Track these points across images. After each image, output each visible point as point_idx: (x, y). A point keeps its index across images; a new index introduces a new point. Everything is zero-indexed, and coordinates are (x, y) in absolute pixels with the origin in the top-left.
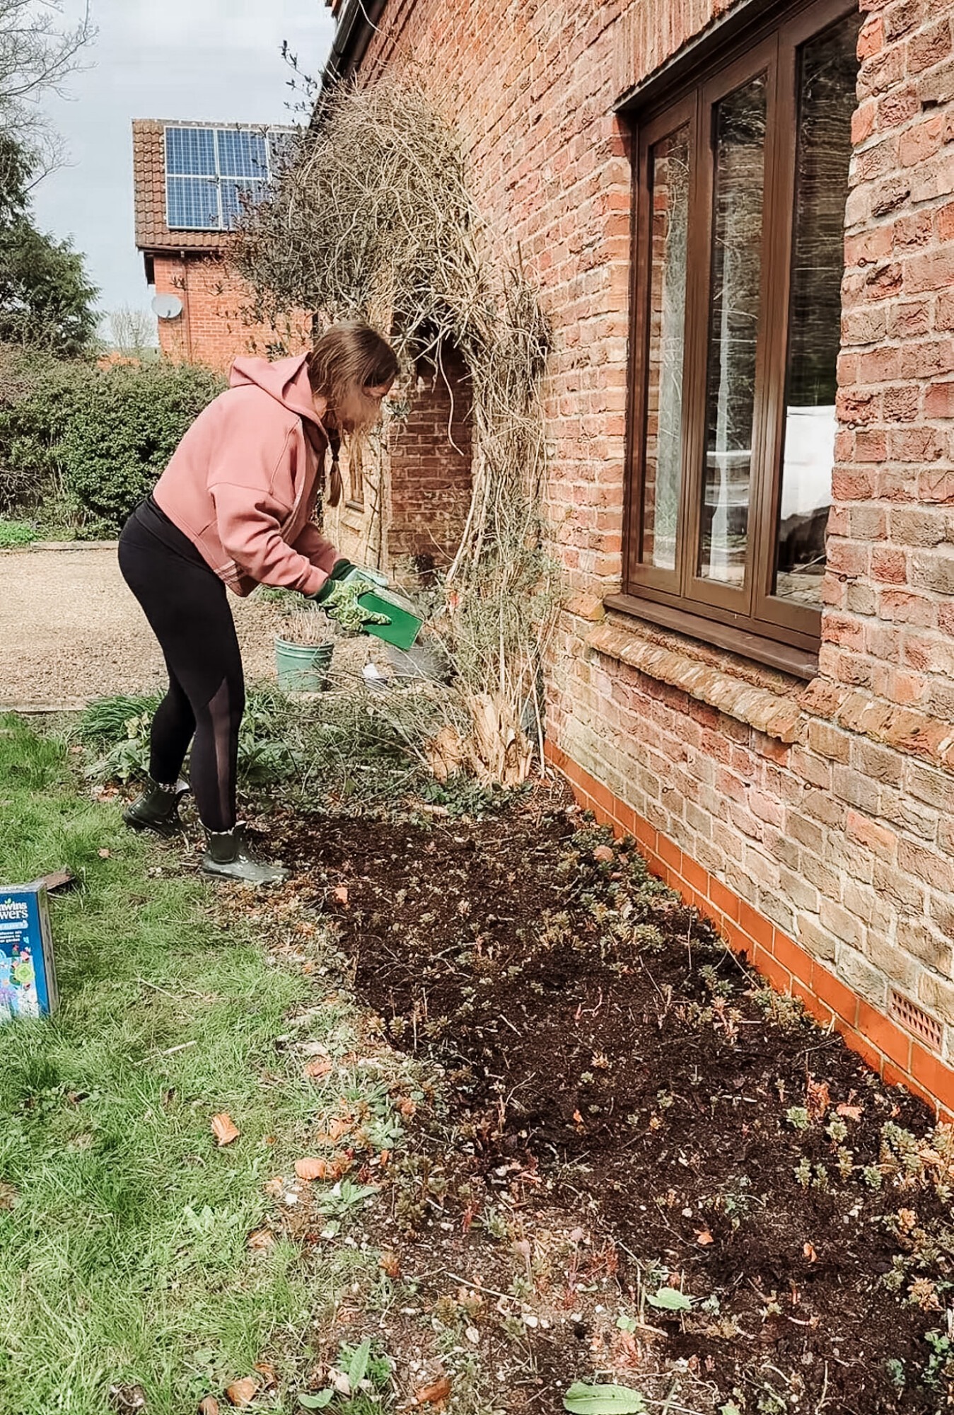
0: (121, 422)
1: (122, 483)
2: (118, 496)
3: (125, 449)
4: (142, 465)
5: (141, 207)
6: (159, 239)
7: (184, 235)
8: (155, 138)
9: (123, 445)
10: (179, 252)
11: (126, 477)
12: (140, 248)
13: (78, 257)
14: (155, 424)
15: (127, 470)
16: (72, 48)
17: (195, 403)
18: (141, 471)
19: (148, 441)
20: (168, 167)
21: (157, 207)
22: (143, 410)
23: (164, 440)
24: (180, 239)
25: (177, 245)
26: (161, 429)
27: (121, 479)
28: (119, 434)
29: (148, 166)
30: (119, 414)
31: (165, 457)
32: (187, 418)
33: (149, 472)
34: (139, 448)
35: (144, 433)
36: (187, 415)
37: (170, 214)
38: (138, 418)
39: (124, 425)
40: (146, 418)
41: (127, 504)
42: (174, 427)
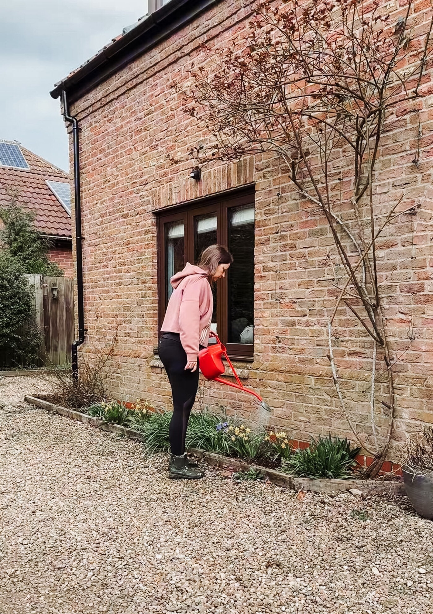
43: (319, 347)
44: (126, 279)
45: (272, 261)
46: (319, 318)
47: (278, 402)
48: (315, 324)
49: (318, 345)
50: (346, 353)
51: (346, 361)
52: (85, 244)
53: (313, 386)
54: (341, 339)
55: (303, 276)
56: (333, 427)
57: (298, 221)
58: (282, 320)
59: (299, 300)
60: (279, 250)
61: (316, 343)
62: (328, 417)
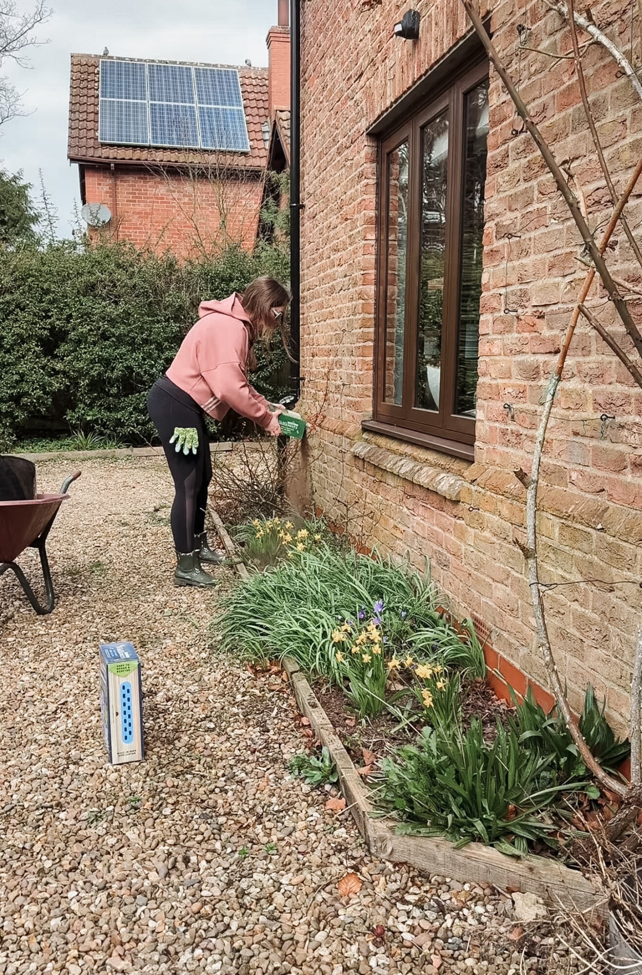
0: (18, 306)
1: (17, 382)
2: (12, 398)
3: (22, 340)
4: (44, 361)
5: (75, 124)
6: (91, 152)
7: (115, 149)
8: (91, 69)
9: (20, 336)
10: (109, 164)
11: (22, 376)
12: (73, 160)
13: (25, 187)
14: (62, 309)
15: (23, 367)
16: (30, 25)
17: (115, 286)
18: (43, 368)
19: (52, 330)
20: (102, 92)
21: (91, 125)
22: (47, 292)
23: (74, 329)
24: (111, 153)
25: (108, 158)
26: (70, 316)
27: (16, 377)
28: (16, 321)
29: (85, 91)
30: (15, 296)
31: (75, 351)
32: (104, 303)
33: (53, 369)
34: (41, 341)
35: (49, 321)
36: (104, 299)
37: (102, 130)
38: (41, 301)
39: (22, 310)
40: (51, 302)
41: (24, 408)
42: (87, 314)
43: (578, 439)
44: (339, 280)
45: (510, 210)
46: (581, 359)
47: (499, 567)
48: (573, 375)
49: (576, 434)
50: (628, 462)
51: (626, 486)
52: (305, 215)
53: (555, 543)
54: (618, 419)
55: (559, 244)
56: (585, 665)
57: (556, 92)
58: (520, 363)
59: (549, 309)
60: (522, 180)
61: (572, 427)
62: (578, 635)
